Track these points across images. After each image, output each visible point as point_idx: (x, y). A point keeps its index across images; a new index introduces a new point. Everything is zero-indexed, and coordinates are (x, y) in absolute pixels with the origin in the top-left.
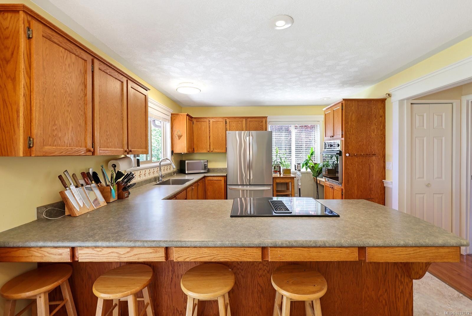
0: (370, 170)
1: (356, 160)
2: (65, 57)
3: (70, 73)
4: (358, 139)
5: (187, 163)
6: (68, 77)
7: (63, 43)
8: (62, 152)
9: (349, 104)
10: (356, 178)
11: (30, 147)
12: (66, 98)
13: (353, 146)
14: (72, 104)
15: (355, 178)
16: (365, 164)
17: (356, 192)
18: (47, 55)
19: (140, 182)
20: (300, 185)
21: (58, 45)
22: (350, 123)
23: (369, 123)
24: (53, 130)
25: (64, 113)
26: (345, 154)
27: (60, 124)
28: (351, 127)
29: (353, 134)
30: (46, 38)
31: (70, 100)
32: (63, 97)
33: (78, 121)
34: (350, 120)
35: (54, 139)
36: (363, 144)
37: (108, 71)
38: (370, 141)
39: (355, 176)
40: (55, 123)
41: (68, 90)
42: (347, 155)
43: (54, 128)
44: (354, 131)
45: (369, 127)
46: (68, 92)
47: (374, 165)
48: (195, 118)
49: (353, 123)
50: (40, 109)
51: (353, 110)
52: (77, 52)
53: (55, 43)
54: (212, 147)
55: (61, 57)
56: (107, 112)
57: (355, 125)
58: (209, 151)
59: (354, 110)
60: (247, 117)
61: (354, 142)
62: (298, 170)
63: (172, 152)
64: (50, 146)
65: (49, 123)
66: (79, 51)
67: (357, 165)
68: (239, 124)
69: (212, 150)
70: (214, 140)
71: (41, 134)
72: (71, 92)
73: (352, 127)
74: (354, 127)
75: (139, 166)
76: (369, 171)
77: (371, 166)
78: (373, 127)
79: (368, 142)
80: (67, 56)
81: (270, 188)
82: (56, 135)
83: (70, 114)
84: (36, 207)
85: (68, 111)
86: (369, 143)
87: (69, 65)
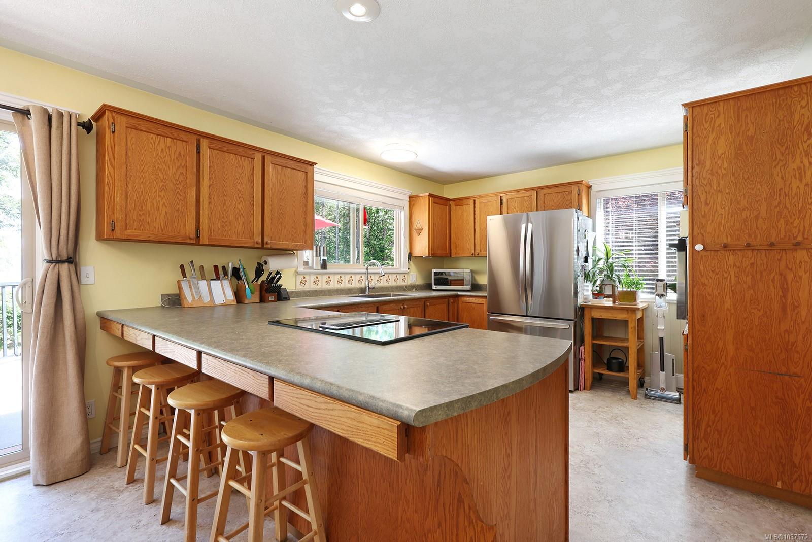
0: (785, 291)
1: (731, 262)
2: (158, 142)
3: (164, 158)
4: (738, 202)
5: (435, 273)
6: (161, 162)
7: (153, 129)
8: (150, 237)
9: (707, 114)
10: (733, 311)
11: (113, 230)
12: (157, 183)
13: (720, 224)
14: (167, 189)
15: (728, 309)
16: (765, 274)
17: (731, 348)
18: (133, 144)
19: (326, 290)
20: (661, 330)
21: (148, 132)
22: (708, 163)
23: (782, 154)
24: (140, 215)
25: (155, 199)
26: (693, 245)
27: (149, 208)
28: (712, 174)
29: (720, 191)
30: (132, 128)
31: (163, 185)
32: (154, 183)
33: (176, 206)
34: (708, 156)
35: (140, 223)
36: (757, 217)
37: (225, 149)
38: (785, 207)
39: (728, 303)
40: (142, 207)
41: (160, 174)
42: (699, 247)
43: (141, 213)
44: (722, 182)
45: (781, 164)
46: (160, 177)
47: (801, 278)
48: (454, 200)
49: (720, 162)
50: (122, 195)
51: (719, 126)
52: (173, 135)
53: (142, 131)
54: (478, 248)
55: (151, 143)
56: (224, 195)
57: (725, 165)
58: (473, 254)
59: (723, 125)
60: (540, 187)
61: (723, 211)
62: (658, 295)
63: (410, 255)
64: (135, 230)
65: (135, 208)
66: (175, 133)
67: (733, 276)
68: (526, 202)
69: (478, 251)
70: (482, 234)
71: (122, 218)
72: (165, 178)
73: (717, 172)
74: (724, 172)
75: (326, 269)
76: (781, 294)
77: (790, 277)
78: (798, 161)
79: (776, 210)
80: (159, 141)
81: (567, 326)
82: (143, 220)
83: (162, 199)
84: (161, 294)
85: (160, 196)
86: (780, 213)
87: (162, 150)
